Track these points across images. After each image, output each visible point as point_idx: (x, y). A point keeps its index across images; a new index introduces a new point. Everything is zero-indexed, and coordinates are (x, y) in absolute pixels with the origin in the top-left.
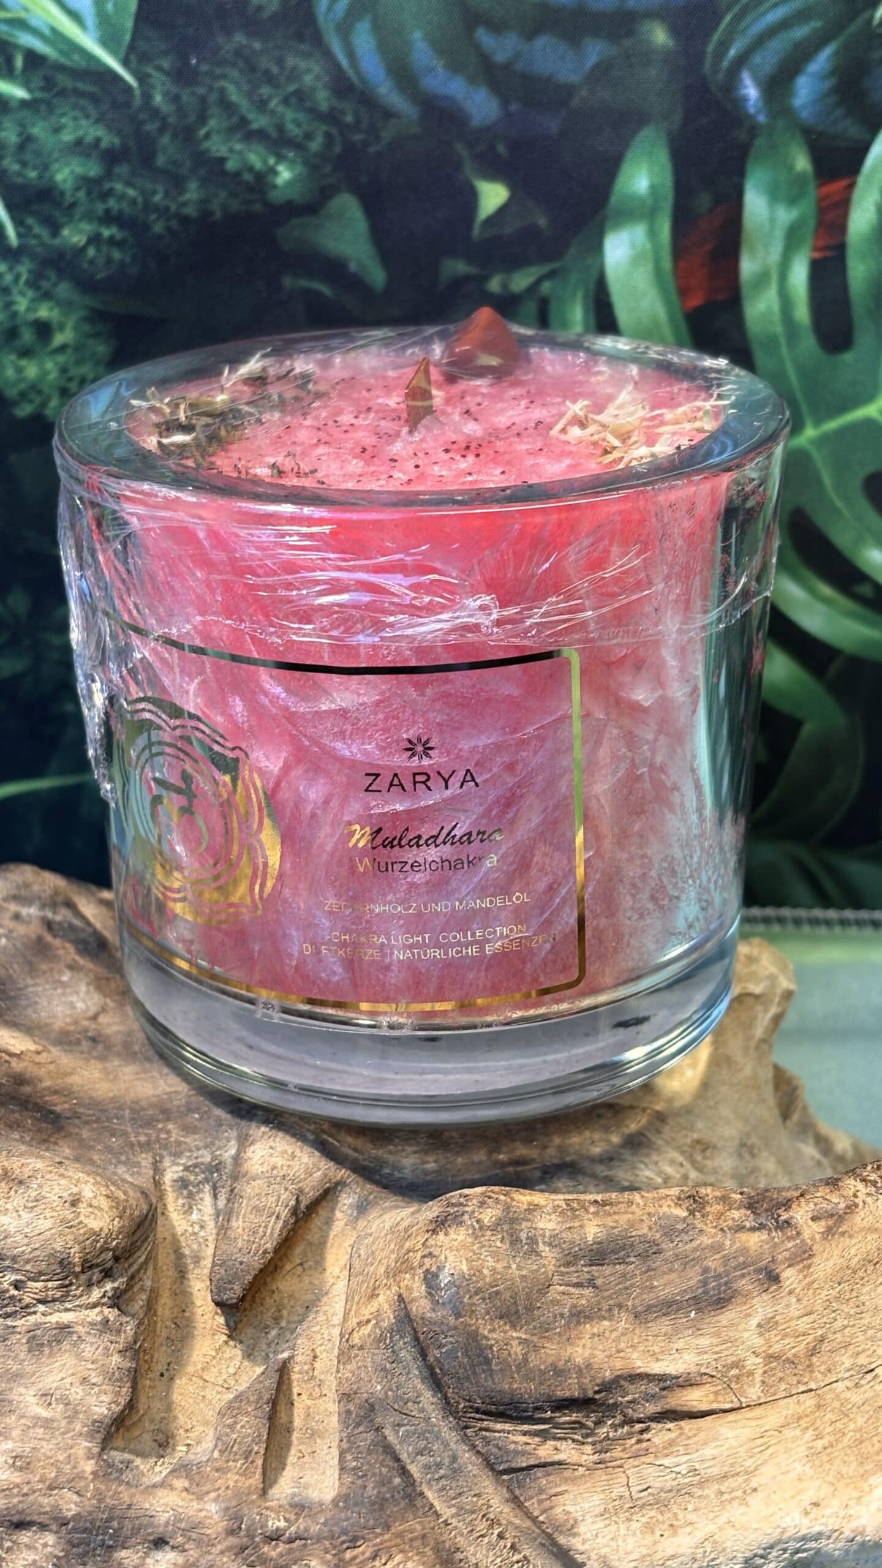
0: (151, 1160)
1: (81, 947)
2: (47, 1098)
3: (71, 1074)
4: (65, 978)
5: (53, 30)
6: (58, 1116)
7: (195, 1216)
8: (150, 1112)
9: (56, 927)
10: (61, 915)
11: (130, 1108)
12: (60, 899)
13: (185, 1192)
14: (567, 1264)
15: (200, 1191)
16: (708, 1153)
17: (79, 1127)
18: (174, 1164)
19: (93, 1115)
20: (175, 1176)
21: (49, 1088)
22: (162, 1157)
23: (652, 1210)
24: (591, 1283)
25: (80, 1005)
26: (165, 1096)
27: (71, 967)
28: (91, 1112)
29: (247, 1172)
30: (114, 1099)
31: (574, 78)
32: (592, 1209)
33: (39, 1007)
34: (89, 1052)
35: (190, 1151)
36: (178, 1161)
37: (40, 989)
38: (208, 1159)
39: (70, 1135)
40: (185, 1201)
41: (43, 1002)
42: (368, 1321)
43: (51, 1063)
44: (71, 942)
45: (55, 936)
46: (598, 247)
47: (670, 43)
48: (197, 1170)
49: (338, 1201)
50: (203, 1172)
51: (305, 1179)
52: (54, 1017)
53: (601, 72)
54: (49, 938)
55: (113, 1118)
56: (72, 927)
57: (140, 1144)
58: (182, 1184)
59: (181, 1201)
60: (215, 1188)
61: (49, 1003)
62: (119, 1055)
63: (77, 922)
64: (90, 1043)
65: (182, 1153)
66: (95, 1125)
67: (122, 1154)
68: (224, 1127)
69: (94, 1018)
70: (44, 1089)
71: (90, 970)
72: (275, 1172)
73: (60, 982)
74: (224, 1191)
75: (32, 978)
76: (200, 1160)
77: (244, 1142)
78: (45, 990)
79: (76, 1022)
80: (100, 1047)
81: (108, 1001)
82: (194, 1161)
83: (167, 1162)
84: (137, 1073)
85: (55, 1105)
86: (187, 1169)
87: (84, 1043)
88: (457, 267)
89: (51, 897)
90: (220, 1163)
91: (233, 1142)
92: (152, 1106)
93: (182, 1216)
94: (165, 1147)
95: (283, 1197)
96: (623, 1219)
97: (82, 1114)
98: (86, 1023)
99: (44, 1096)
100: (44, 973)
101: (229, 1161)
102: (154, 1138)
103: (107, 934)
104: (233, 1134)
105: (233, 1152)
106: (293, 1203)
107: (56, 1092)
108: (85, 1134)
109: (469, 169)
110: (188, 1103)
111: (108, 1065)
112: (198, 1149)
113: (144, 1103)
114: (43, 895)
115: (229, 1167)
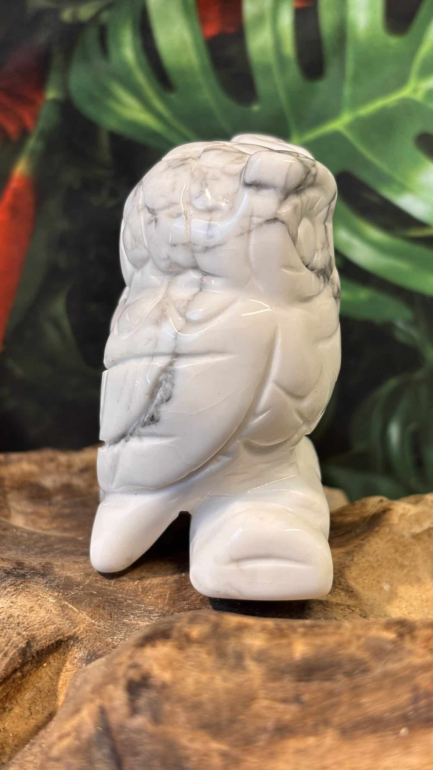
14: (275, 679)
23: (360, 632)
24: (297, 699)
32: (301, 630)
42: (67, 735)
96: (331, 641)
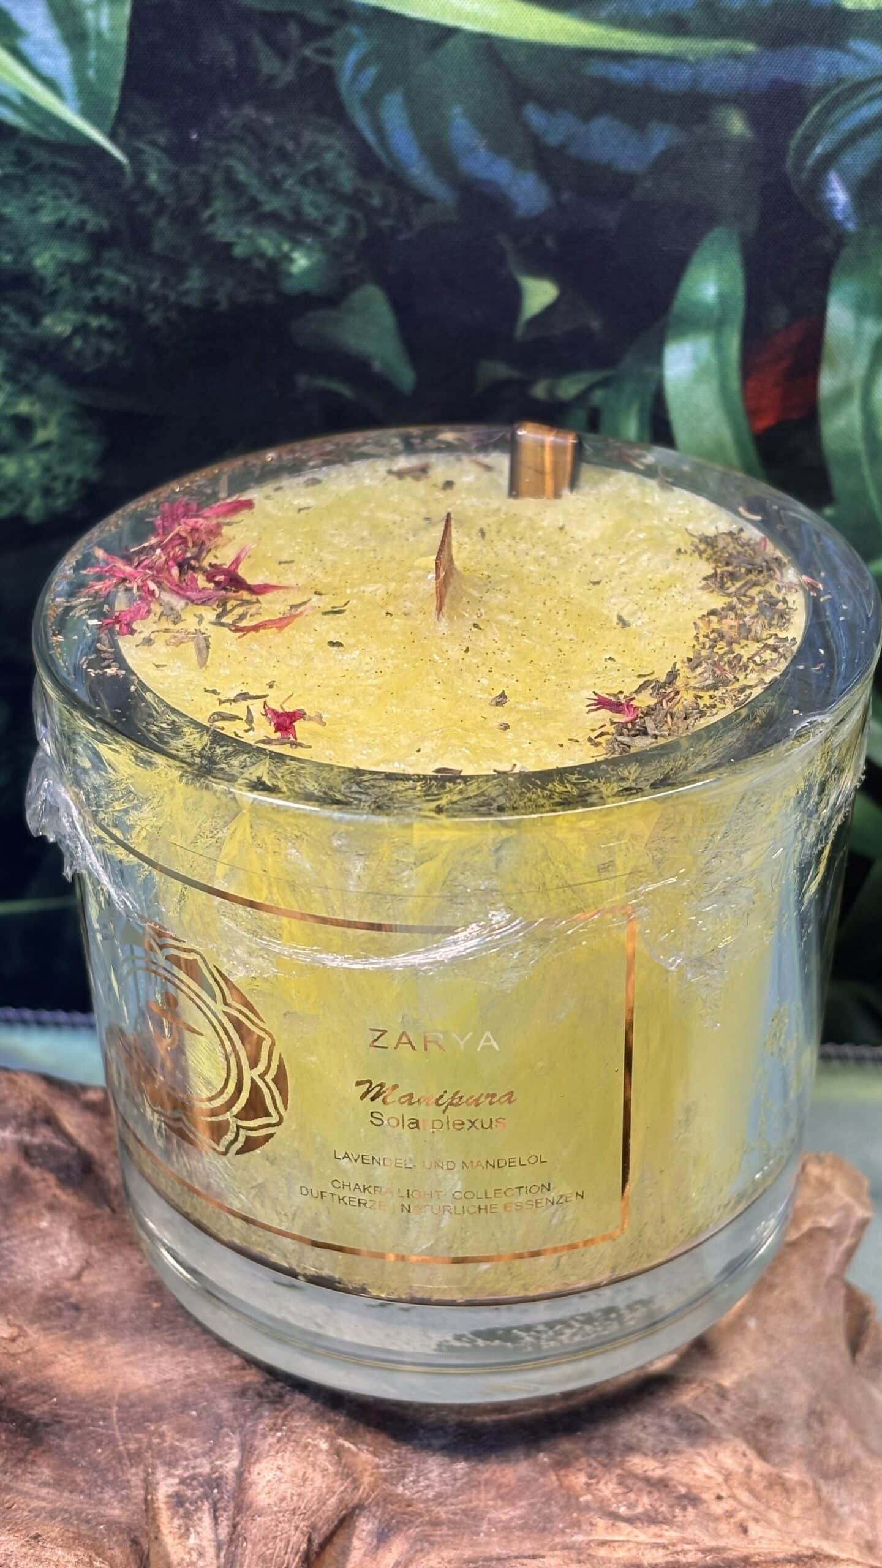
0: (142, 1475)
1: (62, 1175)
2: (24, 1400)
3: (52, 1363)
4: (44, 1224)
5: (25, 99)
6: (36, 1425)
7: (193, 1541)
8: (140, 1409)
9: (35, 1153)
10: (42, 1136)
11: (119, 1405)
12: (39, 1115)
13: (181, 1511)
15: (198, 1509)
16: (773, 1430)
17: (61, 1437)
18: (170, 1475)
19: (76, 1417)
20: (171, 1491)
21: (24, 1386)
22: (154, 1467)
25: (61, 1260)
26: (158, 1387)
27: (51, 1208)
28: (74, 1413)
29: (252, 1503)
30: (98, 1394)
31: (635, 167)
33: (14, 1268)
34: (72, 1327)
35: (187, 1459)
36: (173, 1471)
37: (16, 1242)
38: (206, 1469)
39: (49, 1450)
40: (181, 1521)
41: (19, 1260)
43: (28, 1351)
44: (51, 1170)
45: (33, 1165)
46: (656, 358)
47: (748, 134)
48: (195, 1483)
49: (355, 1527)
50: (202, 1486)
51: (318, 1510)
52: (32, 1280)
53: (669, 160)
54: (26, 1169)
55: (98, 1420)
56: (52, 1149)
57: (131, 1456)
58: (178, 1501)
59: (176, 1522)
60: (215, 1509)
61: (26, 1260)
62: (105, 1325)
63: (58, 1143)
64: (73, 1313)
65: (177, 1461)
66: (79, 1432)
67: (108, 1470)
68: (226, 1430)
69: (78, 1277)
70: (20, 1388)
71: (74, 1209)
72: (284, 1504)
73: (40, 1230)
74: (225, 1515)
75: (7, 1228)
76: (198, 1470)
77: (248, 1454)
78: (21, 1242)
79: (57, 1285)
80: (84, 1317)
81: (93, 1249)
82: (191, 1472)
83: (160, 1474)
84: (126, 1355)
85: (33, 1408)
86: (183, 1482)
87: (66, 1313)
88: (496, 370)
89: (29, 1114)
90: (221, 1477)
91: (236, 1450)
92: (142, 1400)
93: (177, 1541)
94: (159, 1454)
95: (294, 1539)
97: (63, 1416)
98: (67, 1285)
99: (20, 1397)
100: (21, 1219)
101: (231, 1475)
102: (145, 1445)
103: (93, 1149)
104: (235, 1439)
105: (235, 1464)
106: (304, 1546)
107: (33, 1390)
108: (67, 1445)
109: (513, 263)
110: (184, 1396)
111: (93, 1345)
112: (196, 1457)
113: (132, 1397)
114: (19, 1113)
115: (230, 1485)
